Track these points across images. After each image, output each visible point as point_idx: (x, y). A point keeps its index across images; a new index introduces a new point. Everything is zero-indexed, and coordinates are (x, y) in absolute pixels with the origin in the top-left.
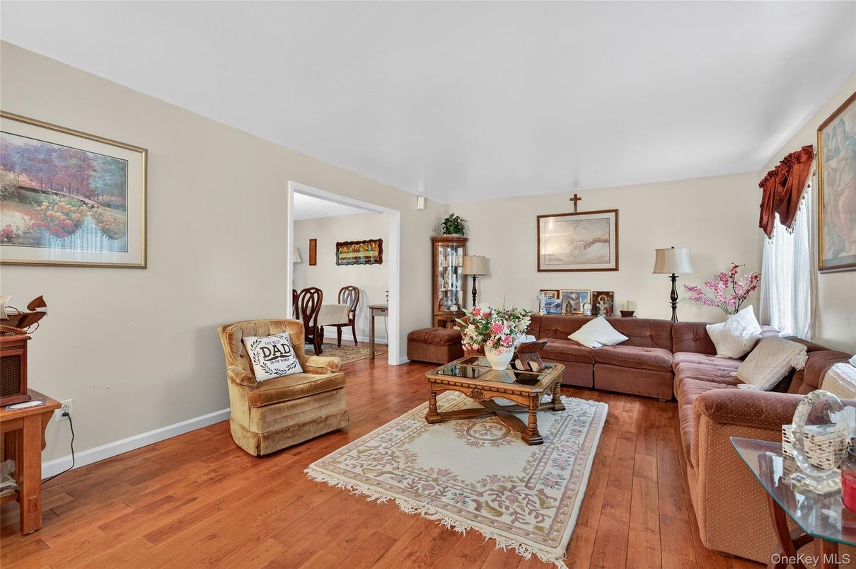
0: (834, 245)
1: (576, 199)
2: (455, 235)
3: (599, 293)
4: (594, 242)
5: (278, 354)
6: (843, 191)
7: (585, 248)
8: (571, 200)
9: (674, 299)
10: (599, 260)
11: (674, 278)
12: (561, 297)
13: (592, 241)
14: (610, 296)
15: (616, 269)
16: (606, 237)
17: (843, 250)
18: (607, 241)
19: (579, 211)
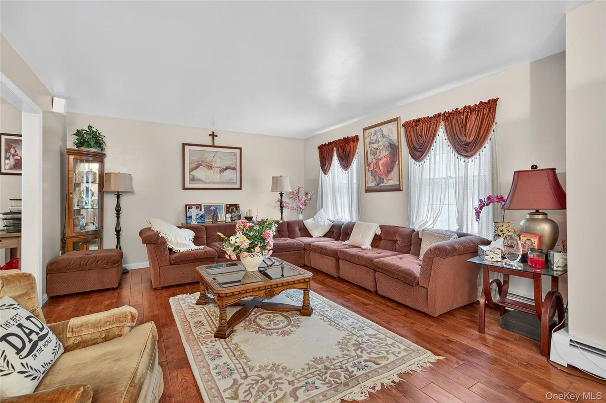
0: (376, 180)
1: (213, 135)
2: (93, 150)
3: (231, 205)
4: (226, 169)
5: (34, 337)
6: (381, 159)
7: (220, 173)
8: (210, 135)
9: (282, 207)
10: (230, 182)
11: (281, 195)
12: (203, 209)
13: (225, 168)
14: (236, 207)
15: (240, 189)
16: (234, 166)
17: (383, 182)
18: (234, 169)
19: (215, 145)
